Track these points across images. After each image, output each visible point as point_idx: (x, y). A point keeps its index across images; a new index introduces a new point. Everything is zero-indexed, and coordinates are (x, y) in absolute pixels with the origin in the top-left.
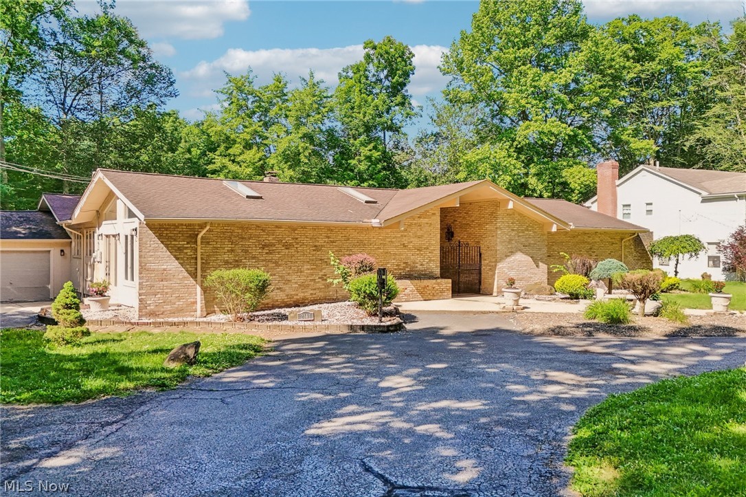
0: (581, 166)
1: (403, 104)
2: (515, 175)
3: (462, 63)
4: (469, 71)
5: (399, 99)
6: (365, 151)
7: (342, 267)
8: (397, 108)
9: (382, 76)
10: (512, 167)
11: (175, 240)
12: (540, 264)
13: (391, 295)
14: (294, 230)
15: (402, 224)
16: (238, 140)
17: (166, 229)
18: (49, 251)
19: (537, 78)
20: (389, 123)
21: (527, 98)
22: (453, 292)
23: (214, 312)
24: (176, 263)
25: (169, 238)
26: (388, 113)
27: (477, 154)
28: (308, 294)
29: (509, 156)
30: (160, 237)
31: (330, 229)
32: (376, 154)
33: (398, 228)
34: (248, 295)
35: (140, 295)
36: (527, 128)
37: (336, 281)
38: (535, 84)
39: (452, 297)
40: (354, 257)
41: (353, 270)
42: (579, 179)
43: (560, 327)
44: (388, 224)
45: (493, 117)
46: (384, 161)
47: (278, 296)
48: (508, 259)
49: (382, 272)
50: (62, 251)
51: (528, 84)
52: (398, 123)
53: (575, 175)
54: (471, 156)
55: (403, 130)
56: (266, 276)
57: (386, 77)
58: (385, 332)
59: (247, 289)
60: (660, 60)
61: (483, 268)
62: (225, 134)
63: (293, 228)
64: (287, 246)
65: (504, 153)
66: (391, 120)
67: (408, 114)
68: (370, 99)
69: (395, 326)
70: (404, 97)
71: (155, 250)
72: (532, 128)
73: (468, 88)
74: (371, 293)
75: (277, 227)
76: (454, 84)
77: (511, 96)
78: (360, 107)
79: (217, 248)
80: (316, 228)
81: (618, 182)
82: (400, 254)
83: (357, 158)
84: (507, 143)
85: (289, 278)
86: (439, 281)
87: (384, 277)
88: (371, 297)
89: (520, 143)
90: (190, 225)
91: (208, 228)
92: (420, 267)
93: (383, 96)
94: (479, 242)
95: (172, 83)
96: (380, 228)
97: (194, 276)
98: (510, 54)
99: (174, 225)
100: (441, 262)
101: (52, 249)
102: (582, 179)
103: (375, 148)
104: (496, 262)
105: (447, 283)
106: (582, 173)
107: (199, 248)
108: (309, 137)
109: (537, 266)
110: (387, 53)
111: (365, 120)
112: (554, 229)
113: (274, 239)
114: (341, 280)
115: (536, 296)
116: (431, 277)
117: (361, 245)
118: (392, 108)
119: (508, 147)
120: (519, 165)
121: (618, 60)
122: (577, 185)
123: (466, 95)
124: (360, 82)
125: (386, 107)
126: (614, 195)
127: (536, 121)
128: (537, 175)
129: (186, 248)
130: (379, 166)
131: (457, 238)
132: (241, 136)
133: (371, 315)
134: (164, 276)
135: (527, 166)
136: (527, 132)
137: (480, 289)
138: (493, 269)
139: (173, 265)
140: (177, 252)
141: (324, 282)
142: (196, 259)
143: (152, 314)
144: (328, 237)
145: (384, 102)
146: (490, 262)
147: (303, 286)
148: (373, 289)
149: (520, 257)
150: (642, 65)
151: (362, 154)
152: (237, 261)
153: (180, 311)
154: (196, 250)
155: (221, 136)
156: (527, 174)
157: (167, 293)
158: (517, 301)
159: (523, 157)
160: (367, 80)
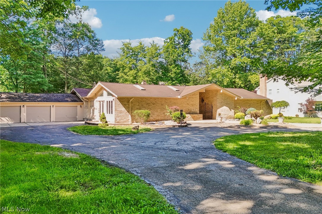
0: (256, 75)
1: (188, 52)
2: (230, 78)
3: (210, 36)
4: (213, 39)
5: (187, 50)
6: (174, 70)
7: (170, 110)
8: (186, 53)
9: (180, 41)
10: (229, 75)
11: (124, 102)
12: (232, 110)
13: (184, 118)
14: (156, 99)
15: (187, 97)
16: (127, 67)
17: (122, 99)
18: (77, 106)
19: (238, 42)
20: (183, 59)
21: (235, 49)
22: (203, 119)
23: (134, 122)
24: (124, 109)
25: (122, 102)
26: (182, 55)
27: (216, 71)
28: (159, 118)
29: (228, 71)
30: (120, 101)
31: (166, 99)
32: (178, 71)
33: (186, 98)
34: (145, 117)
35: (115, 117)
36: (235, 60)
37: (168, 114)
38: (238, 44)
39: (203, 120)
40: (173, 107)
41: (173, 111)
42: (255, 80)
43: (231, 126)
44: (183, 97)
45: (223, 56)
46: (181, 73)
47: (151, 118)
48: (221, 108)
49: (182, 111)
50: (81, 106)
51: (235, 44)
52: (186, 59)
53: (253, 78)
54: (214, 71)
55: (188, 62)
56: (149, 112)
57: (182, 41)
58: (182, 127)
59: (145, 116)
60: (288, 33)
61: (213, 111)
62: (123, 65)
63: (155, 99)
64: (154, 104)
65: (226, 70)
66: (184, 58)
67: (190, 56)
68: (175, 50)
69: (185, 125)
70: (189, 49)
71: (119, 105)
72: (237, 61)
73: (213, 46)
74: (178, 117)
75: (151, 98)
76: (208, 44)
77: (229, 49)
78: (172, 54)
79: (135, 104)
80: (161, 98)
81: (267, 81)
82: (187, 107)
83: (171, 73)
84: (228, 66)
85: (154, 113)
86: (199, 115)
87: (182, 112)
88: (178, 118)
89: (232, 66)
90: (128, 98)
91: (133, 99)
92: (193, 111)
93: (181, 49)
94: (212, 103)
95: (103, 46)
96: (180, 99)
97: (129, 112)
98: (229, 33)
99: (124, 98)
100: (200, 109)
101: (78, 105)
102: (256, 80)
103: (178, 69)
104: (217, 109)
105: (201, 115)
106: (256, 77)
107: (130, 104)
108: (153, 65)
109: (231, 110)
110: (183, 33)
111: (174, 58)
112: (236, 99)
113: (150, 102)
114: (169, 113)
115: (229, 120)
116: (196, 114)
117: (175, 104)
118: (184, 53)
119: (228, 68)
120: (232, 74)
121: (271, 34)
122: (254, 82)
123: (212, 48)
124: (172, 44)
125: (182, 53)
126: (266, 86)
127: (238, 58)
128: (239, 78)
129: (127, 104)
130: (179, 76)
131: (205, 101)
132: (129, 65)
133: (178, 123)
134: (121, 112)
135: (235, 74)
136: (235, 62)
137: (212, 118)
138: (216, 111)
139: (123, 109)
140: (124, 105)
141: (164, 115)
142: (129, 107)
143: (118, 122)
144: (165, 101)
145: (181, 51)
146: (215, 109)
147: (158, 116)
148: (179, 116)
149: (225, 108)
150: (281, 35)
151: (173, 71)
152: (140, 108)
153: (125, 122)
154: (129, 105)
155: (121, 65)
156: (235, 78)
157: (122, 117)
158: (221, 120)
159: (234, 71)
160: (175, 43)
